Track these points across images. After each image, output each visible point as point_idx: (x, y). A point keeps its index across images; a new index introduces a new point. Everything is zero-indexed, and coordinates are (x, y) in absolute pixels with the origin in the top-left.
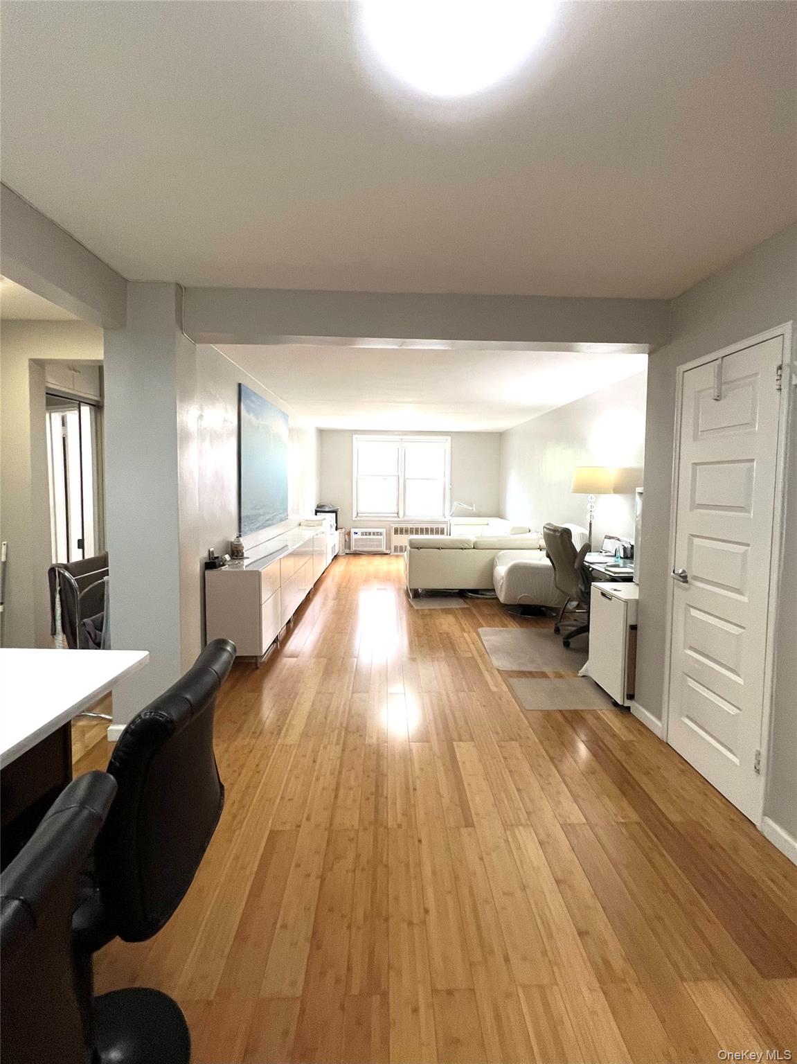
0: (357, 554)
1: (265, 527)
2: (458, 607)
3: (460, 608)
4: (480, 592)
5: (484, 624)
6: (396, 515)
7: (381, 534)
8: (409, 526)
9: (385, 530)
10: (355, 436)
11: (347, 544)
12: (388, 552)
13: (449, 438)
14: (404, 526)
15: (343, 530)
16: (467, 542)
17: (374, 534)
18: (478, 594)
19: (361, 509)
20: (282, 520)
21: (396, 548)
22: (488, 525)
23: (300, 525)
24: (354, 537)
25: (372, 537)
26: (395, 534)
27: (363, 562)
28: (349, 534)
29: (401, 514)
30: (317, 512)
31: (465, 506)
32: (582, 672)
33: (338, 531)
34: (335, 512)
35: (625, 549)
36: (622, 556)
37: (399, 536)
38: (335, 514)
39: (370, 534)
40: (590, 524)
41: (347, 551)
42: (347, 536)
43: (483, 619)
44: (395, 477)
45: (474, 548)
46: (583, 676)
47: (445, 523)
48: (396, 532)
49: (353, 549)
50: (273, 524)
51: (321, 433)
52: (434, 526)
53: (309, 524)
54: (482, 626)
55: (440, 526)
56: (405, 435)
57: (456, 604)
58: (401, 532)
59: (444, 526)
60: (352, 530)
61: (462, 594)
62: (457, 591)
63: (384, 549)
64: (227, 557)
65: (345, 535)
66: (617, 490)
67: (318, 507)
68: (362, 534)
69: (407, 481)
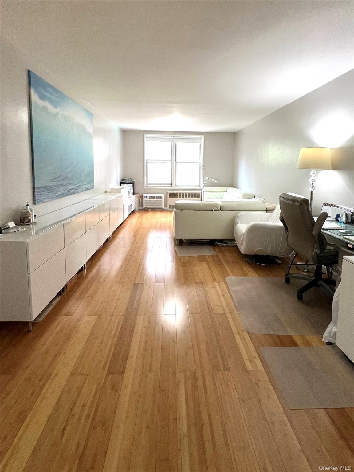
0: (146, 210)
1: (68, 195)
2: (209, 254)
3: (211, 256)
4: (224, 242)
5: (230, 273)
6: (171, 185)
7: (161, 197)
8: (178, 192)
9: (163, 195)
10: (145, 135)
11: (140, 203)
12: (165, 209)
13: (203, 136)
14: (175, 192)
15: (138, 194)
16: (216, 205)
17: (157, 197)
18: (223, 243)
19: (149, 181)
20: (87, 189)
21: (170, 206)
22: (226, 192)
23: (106, 192)
24: (144, 199)
25: (156, 199)
26: (169, 197)
27: (150, 215)
28: (142, 197)
29: (174, 185)
30: (121, 183)
31: (213, 180)
32: (326, 337)
33: (135, 196)
34: (133, 183)
35: (347, 215)
36: (344, 221)
37: (172, 199)
38: (132, 184)
39: (154, 198)
40: (312, 194)
41: (141, 208)
42: (140, 199)
43: (228, 267)
44: (170, 161)
45: (221, 210)
46: (329, 344)
47: (201, 190)
48: (170, 196)
49: (144, 206)
50: (77, 193)
51: (125, 133)
52: (194, 192)
53: (113, 191)
54: (229, 276)
55: (197, 192)
56: (176, 134)
57: (207, 252)
58: (174, 196)
59: (200, 192)
60: (143, 194)
61: (212, 243)
62: (209, 241)
63: (163, 207)
64: (12, 224)
65: (139, 198)
66: (335, 167)
67: (122, 180)
68: (150, 197)
69: (177, 163)
